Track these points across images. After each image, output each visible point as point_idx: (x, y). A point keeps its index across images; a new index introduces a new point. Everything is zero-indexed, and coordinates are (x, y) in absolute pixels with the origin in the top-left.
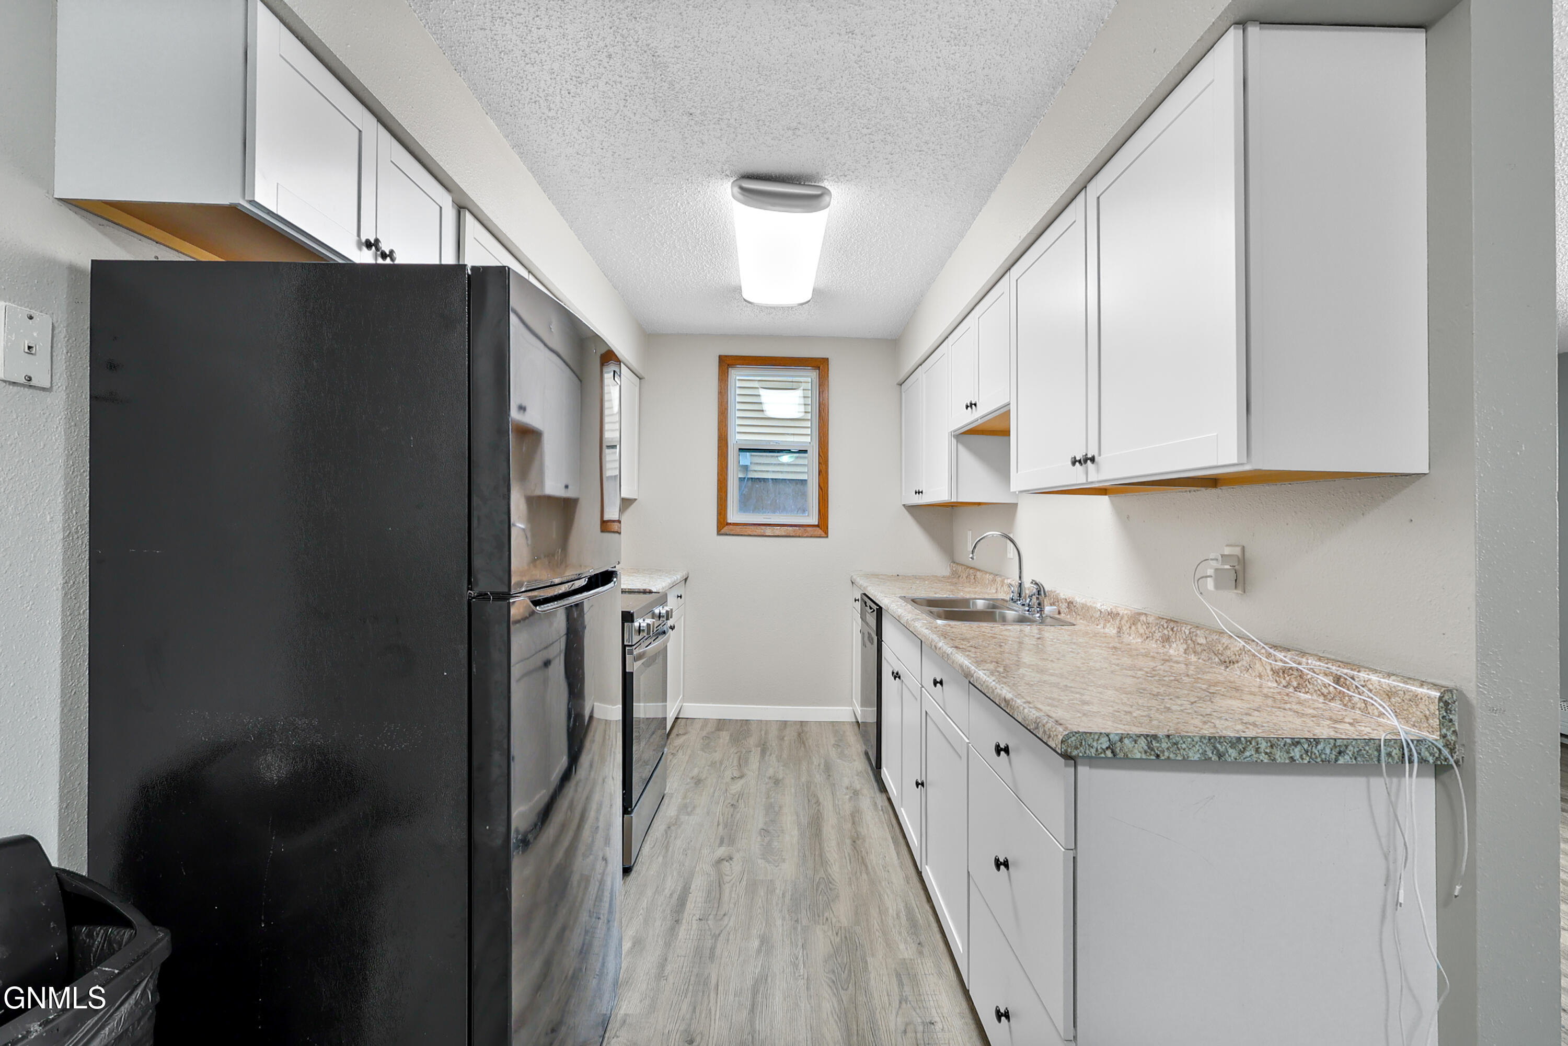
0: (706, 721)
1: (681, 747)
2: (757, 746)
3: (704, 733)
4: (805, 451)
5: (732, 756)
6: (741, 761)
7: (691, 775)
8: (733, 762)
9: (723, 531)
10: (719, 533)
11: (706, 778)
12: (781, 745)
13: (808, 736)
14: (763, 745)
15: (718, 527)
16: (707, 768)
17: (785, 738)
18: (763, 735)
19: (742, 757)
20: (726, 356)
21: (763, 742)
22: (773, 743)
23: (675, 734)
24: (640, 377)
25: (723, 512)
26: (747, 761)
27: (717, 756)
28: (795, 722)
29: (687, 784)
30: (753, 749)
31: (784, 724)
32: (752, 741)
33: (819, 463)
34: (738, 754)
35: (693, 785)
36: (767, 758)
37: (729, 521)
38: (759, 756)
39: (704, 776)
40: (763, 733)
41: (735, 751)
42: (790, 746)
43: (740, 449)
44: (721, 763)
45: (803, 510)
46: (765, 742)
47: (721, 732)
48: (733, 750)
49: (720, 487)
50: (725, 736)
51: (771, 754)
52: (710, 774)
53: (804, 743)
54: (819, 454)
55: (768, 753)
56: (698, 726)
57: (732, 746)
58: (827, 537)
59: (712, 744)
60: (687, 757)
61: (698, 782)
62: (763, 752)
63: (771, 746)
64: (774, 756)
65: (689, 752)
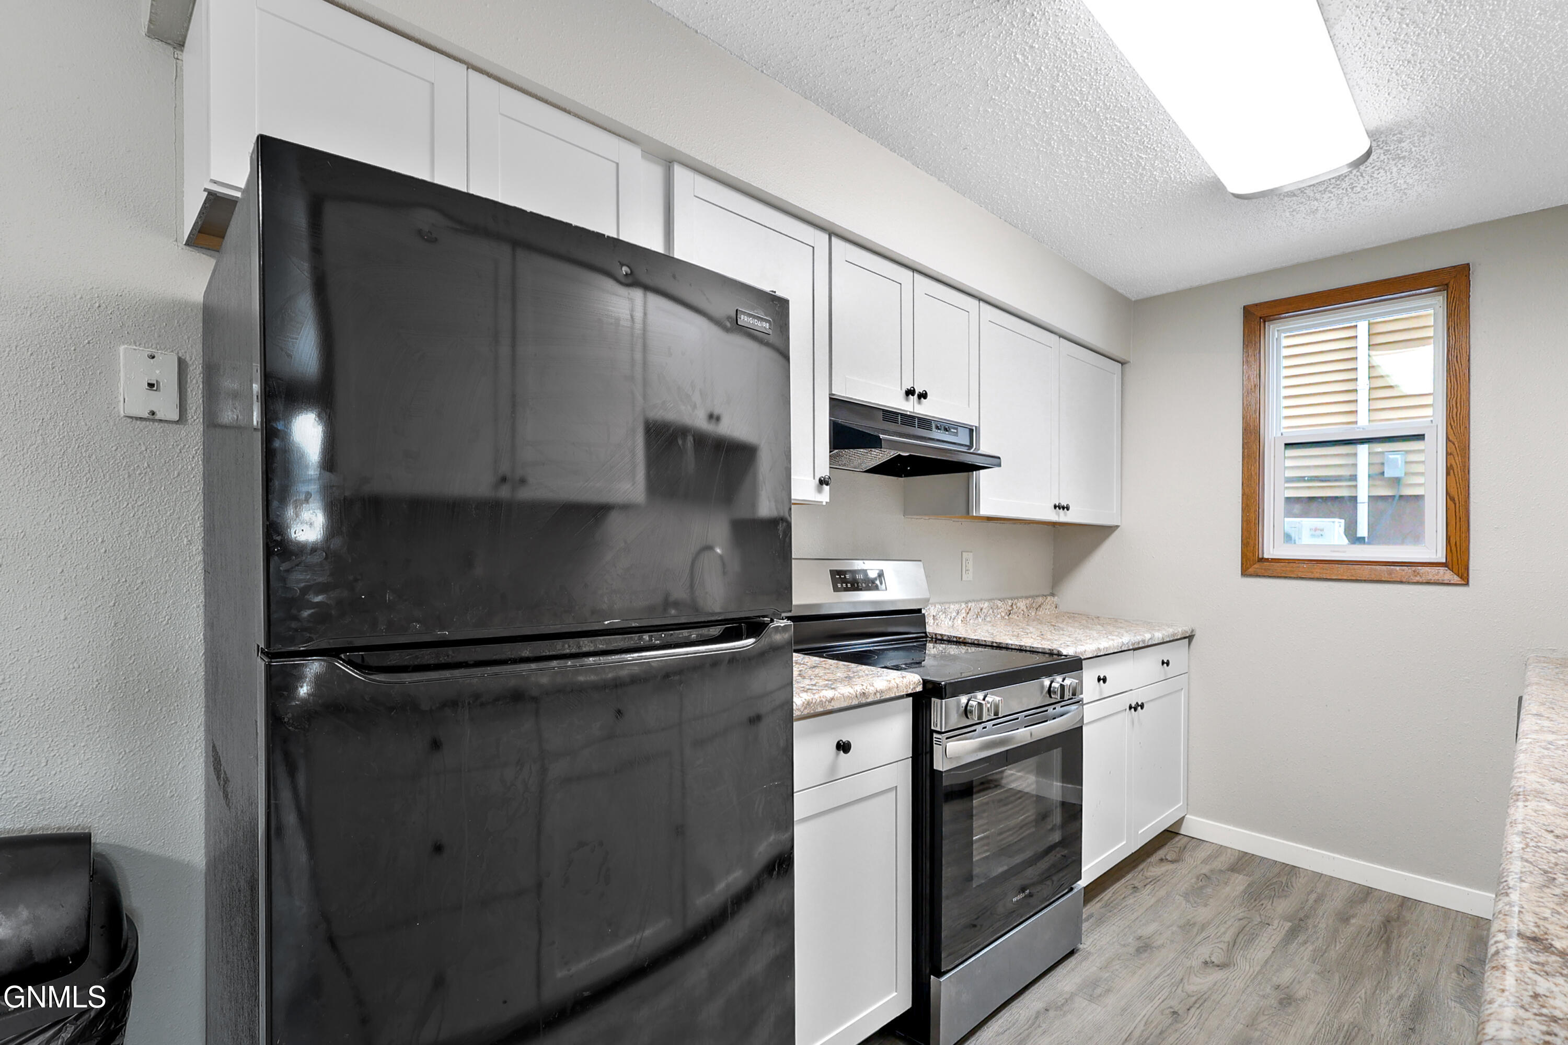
0: (1221, 849)
1: (1155, 880)
2: (1287, 918)
3: (1205, 870)
4: (1420, 437)
5: (1229, 923)
6: (1241, 936)
7: (1140, 932)
8: (1224, 933)
9: (1251, 570)
10: (1245, 573)
11: (1158, 948)
12: (1336, 930)
13: (1405, 930)
14: (1301, 920)
15: (1242, 564)
16: (1174, 928)
17: (1353, 921)
18: (1311, 902)
19: (1247, 929)
20: (1256, 305)
21: (1301, 915)
22: (1323, 922)
23: (1157, 858)
24: (1122, 361)
25: (1252, 543)
26: (1251, 939)
27: (1203, 914)
28: (1391, 896)
29: (1124, 946)
30: (1276, 922)
31: (1366, 893)
32: (1283, 906)
33: (1448, 454)
34: (1244, 922)
35: (1132, 950)
36: (1293, 947)
37: (1266, 556)
38: (1278, 939)
39: (1159, 943)
40: (1313, 896)
41: (1241, 916)
42: (1354, 939)
43: (1286, 444)
44: (1203, 928)
45: (1417, 537)
46: (1307, 917)
47: (1236, 875)
48: (1239, 912)
49: (1247, 505)
50: (1239, 883)
51: (1305, 942)
52: (1172, 941)
53: (1388, 942)
54: (1447, 438)
55: (1301, 938)
56: (1202, 854)
57: (1241, 905)
58: (1467, 584)
59: (1209, 890)
60: (1153, 900)
61: (1145, 947)
62: (1292, 934)
63: (1315, 927)
64: (1311, 948)
65: (1162, 893)
